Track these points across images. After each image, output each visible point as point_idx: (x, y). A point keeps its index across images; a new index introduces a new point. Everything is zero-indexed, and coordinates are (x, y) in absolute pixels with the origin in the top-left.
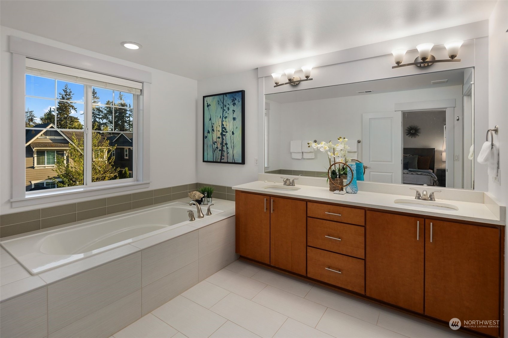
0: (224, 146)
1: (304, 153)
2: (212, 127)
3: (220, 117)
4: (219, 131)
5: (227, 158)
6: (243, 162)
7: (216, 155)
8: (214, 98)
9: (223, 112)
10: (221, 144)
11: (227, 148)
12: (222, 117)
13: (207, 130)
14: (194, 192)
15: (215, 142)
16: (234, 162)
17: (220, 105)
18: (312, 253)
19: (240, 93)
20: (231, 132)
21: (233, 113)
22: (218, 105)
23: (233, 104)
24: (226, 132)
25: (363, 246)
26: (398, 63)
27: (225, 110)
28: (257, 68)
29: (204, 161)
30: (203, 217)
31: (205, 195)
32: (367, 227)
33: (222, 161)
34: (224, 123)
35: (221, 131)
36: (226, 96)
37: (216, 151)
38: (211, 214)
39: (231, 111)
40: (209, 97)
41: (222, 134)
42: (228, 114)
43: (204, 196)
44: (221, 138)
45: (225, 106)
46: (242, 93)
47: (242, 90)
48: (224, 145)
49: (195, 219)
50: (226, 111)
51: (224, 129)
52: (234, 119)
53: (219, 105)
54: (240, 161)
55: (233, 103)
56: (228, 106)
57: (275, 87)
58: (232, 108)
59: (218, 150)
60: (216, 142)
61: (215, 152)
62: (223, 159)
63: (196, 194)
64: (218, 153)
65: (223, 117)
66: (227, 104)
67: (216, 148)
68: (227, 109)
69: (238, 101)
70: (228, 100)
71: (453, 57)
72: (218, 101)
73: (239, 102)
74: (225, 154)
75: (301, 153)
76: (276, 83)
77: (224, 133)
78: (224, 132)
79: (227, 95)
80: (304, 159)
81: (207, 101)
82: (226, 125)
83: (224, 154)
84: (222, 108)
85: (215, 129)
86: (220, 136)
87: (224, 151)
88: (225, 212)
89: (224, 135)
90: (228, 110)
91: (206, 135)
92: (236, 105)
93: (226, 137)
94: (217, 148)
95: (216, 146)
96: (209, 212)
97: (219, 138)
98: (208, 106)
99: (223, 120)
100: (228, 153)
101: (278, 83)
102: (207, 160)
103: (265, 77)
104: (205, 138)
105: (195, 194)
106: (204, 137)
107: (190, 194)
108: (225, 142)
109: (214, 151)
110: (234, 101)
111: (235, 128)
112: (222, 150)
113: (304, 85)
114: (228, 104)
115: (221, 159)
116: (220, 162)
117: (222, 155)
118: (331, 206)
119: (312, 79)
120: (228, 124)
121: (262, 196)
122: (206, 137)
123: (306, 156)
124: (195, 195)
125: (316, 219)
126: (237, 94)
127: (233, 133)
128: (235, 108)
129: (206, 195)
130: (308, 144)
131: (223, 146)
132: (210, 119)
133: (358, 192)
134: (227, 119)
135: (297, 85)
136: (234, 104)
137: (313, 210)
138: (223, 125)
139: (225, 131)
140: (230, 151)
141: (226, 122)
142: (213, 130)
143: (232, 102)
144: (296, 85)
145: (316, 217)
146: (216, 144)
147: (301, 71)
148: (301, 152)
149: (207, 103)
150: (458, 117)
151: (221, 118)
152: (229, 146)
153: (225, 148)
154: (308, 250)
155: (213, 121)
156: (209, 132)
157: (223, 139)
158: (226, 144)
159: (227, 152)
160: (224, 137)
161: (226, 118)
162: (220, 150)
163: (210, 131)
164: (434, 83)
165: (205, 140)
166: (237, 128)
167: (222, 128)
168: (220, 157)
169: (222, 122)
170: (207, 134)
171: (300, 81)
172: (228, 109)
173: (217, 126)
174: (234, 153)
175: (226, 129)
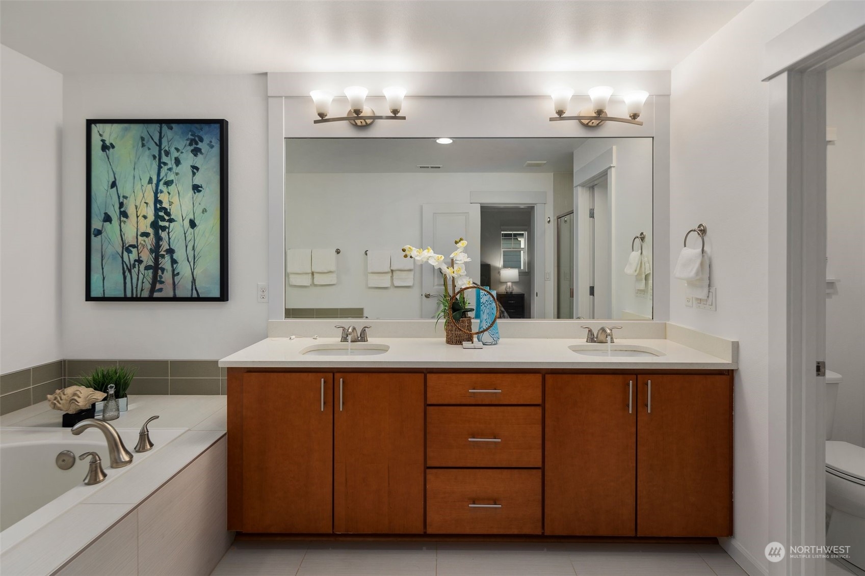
0: (163, 256)
1: (314, 274)
2: (121, 205)
3: (150, 181)
4: (145, 217)
5: (172, 286)
6: (224, 296)
7: (135, 281)
8: (126, 129)
9: (160, 168)
10: (151, 251)
11: (174, 262)
12: (155, 181)
13: (103, 212)
14: (70, 390)
15: (131, 246)
16: (195, 295)
17: (149, 149)
18: (436, 481)
19: (216, 128)
20: (187, 223)
21: (194, 174)
22: (141, 149)
23: (192, 151)
24: (171, 221)
25: (540, 442)
26: (560, 113)
27: (165, 164)
28: (266, 74)
29: (89, 298)
30: (130, 461)
31: (107, 393)
32: (547, 406)
33: (156, 295)
34: (161, 197)
35: (151, 218)
36: (171, 128)
37: (135, 271)
38: (151, 445)
39: (185, 167)
40: (109, 125)
41: (154, 225)
42: (177, 174)
43: (105, 395)
44: (152, 236)
45: (167, 153)
46: (222, 125)
47: (223, 120)
48: (162, 253)
49: (105, 475)
50: (169, 166)
51: (161, 214)
52: (196, 188)
53: (146, 148)
54: (216, 293)
55: (192, 148)
56: (175, 154)
57: (316, 122)
58: (188, 159)
59: (142, 267)
60: (134, 246)
61: (130, 271)
62: (161, 290)
63: (78, 393)
64: (141, 276)
65: (159, 181)
66: (173, 150)
67: (135, 261)
68: (173, 161)
69: (208, 144)
70: (176, 141)
71: (635, 116)
72: (143, 139)
73: (212, 147)
74: (167, 276)
75: (308, 273)
76: (321, 115)
77: (161, 223)
78: (163, 220)
79: (174, 126)
80: (316, 285)
81: (101, 135)
82: (171, 203)
83: (161, 277)
84: (154, 157)
85: (131, 211)
86: (150, 231)
87: (163, 270)
88: (189, 430)
89: (164, 228)
90: (177, 166)
91: (96, 224)
92: (201, 153)
93: (169, 233)
94: (139, 261)
95: (134, 256)
96: (145, 442)
97: (145, 234)
98: (105, 148)
99: (160, 188)
100: (175, 275)
101: (326, 115)
102: (100, 295)
103: (286, 97)
104: (93, 236)
105: (75, 394)
106: (90, 233)
107: (56, 399)
108: (165, 246)
109: (127, 269)
110: (197, 144)
111: (198, 211)
112: (156, 268)
113: (382, 129)
114: (177, 150)
115: (153, 290)
116: (151, 299)
117: (155, 280)
118: (479, 374)
119: (404, 118)
120: (175, 199)
121: (310, 374)
122: (99, 233)
123: (319, 279)
124: (76, 398)
125: (445, 407)
126: (206, 127)
127: (193, 224)
128: (199, 161)
129: (112, 392)
130: (404, 250)
131: (157, 257)
132: (114, 185)
133: (501, 340)
134: (172, 188)
135: (366, 126)
136: (196, 152)
137: (438, 390)
138: (161, 202)
139: (167, 218)
140: (184, 269)
141: (169, 193)
142: (124, 214)
143: (191, 144)
144: (364, 126)
145: (446, 402)
146: (134, 250)
147: (380, 98)
148: (310, 271)
149: (103, 141)
150: (549, 218)
151: (154, 185)
152: (179, 255)
153: (166, 262)
154: (429, 477)
155: (125, 187)
156: (108, 219)
157: (158, 239)
158: (171, 251)
159: (173, 271)
160: (164, 235)
161: (168, 183)
162: (147, 268)
163: (115, 216)
164: (530, 165)
165: (95, 241)
166: (204, 211)
167: (156, 210)
168: (147, 286)
169: (156, 194)
170: (101, 223)
171: (375, 118)
172: (178, 162)
173: (138, 204)
174: (195, 274)
175: (168, 214)
